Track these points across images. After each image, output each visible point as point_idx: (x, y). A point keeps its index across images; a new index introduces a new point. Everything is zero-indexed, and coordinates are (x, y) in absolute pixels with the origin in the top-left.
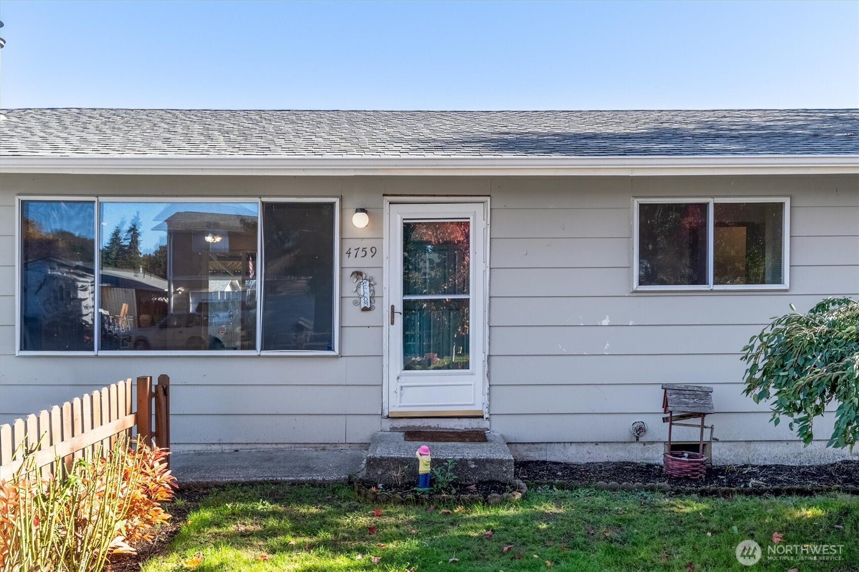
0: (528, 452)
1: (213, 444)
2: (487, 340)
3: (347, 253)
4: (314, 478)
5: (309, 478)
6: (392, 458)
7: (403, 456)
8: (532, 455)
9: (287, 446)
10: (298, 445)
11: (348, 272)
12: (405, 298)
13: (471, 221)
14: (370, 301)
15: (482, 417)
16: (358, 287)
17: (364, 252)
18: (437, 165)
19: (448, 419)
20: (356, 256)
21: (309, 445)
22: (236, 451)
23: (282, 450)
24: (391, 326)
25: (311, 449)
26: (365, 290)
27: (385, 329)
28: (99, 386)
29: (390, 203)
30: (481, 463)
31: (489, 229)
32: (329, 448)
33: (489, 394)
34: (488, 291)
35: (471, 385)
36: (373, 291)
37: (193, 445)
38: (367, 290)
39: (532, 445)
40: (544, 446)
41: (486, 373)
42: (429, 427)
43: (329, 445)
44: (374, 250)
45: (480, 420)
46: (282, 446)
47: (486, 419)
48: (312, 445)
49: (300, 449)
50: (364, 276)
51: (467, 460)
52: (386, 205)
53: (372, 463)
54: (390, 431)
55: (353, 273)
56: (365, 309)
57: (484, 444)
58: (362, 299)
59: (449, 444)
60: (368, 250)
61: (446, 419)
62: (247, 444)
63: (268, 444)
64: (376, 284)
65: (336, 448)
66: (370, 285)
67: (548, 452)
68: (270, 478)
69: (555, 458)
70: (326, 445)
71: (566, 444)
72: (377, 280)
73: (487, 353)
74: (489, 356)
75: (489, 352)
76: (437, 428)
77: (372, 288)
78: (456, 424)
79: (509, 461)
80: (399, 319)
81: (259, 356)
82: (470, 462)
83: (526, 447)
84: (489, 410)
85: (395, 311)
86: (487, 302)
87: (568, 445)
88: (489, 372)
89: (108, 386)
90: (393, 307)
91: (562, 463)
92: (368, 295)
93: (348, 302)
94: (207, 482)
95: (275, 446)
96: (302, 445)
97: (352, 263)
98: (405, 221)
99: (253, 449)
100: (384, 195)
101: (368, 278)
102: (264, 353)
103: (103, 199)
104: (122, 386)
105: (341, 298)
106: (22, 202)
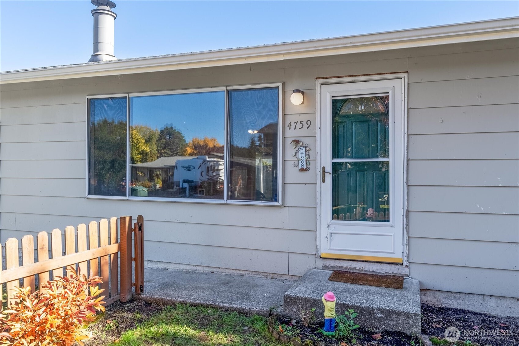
0: (447, 300)
1: (198, 266)
2: (406, 197)
3: (288, 126)
4: (243, 307)
5: (239, 307)
6: (305, 298)
7: (315, 298)
8: (450, 302)
9: (246, 272)
10: (254, 273)
11: (289, 141)
12: (334, 161)
13: (390, 95)
14: (306, 164)
15: (402, 264)
16: (297, 152)
17: (301, 125)
18: (351, 43)
19: (371, 264)
20: (295, 128)
21: (262, 274)
22: (212, 272)
23: (243, 276)
24: (322, 183)
25: (263, 277)
26: (302, 155)
27: (318, 186)
29: (322, 84)
30: (388, 313)
31: (406, 101)
32: (276, 277)
33: (408, 245)
34: (406, 155)
35: (391, 236)
36: (308, 156)
37: (185, 265)
38: (304, 155)
39: (450, 294)
40: (462, 296)
41: (405, 226)
42: (355, 269)
43: (276, 275)
44: (309, 123)
45: (400, 266)
46: (243, 272)
47: (406, 266)
48: (264, 274)
49: (255, 276)
50: (301, 143)
51: (373, 309)
52: (318, 86)
53: (288, 300)
54: (322, 269)
55: (293, 141)
56: (302, 170)
57: (397, 292)
58: (300, 162)
59: (366, 288)
60: (304, 123)
61: (369, 263)
62: (219, 268)
63: (233, 269)
64: (310, 150)
65: (281, 278)
66: (306, 151)
67: (467, 302)
68: (211, 303)
69: (474, 308)
70: (274, 275)
71: (485, 297)
72: (311, 147)
73: (406, 209)
74: (408, 211)
75: (408, 208)
76: (362, 270)
77: (307, 153)
78: (378, 268)
79: (416, 315)
80: (329, 179)
81: (226, 204)
82: (376, 311)
83: (444, 295)
84: (408, 258)
85: (326, 171)
86: (406, 164)
87: (487, 298)
88: (408, 225)
90: (324, 168)
91: (481, 314)
92: (304, 159)
93: (289, 165)
94: (167, 299)
95: (238, 272)
96: (257, 273)
97: (291, 133)
98: (334, 98)
99: (223, 272)
100: (317, 79)
101: (304, 145)
102: (229, 202)
103: (131, 95)
104: (104, 223)
105: (284, 161)
106: (90, 100)
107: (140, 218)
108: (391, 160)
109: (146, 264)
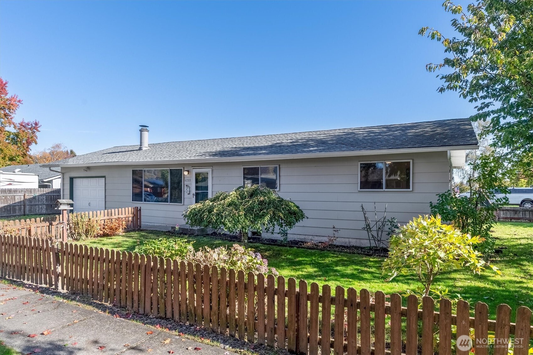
11: (185, 185)
12: (196, 192)
13: (208, 173)
14: (189, 192)
16: (187, 189)
17: (188, 180)
20: (186, 181)
24: (193, 198)
28: (115, 208)
31: (212, 175)
44: (190, 180)
52: (192, 169)
56: (188, 194)
58: (187, 191)
66: (189, 188)
80: (195, 197)
85: (194, 195)
86: (212, 193)
89: (122, 208)
90: (193, 193)
92: (189, 190)
93: (185, 192)
97: (185, 183)
98: (196, 173)
100: (192, 167)
101: (189, 186)
102: (170, 204)
103: (144, 169)
104: (130, 208)
105: (184, 191)
106: (133, 170)
107: (140, 207)
108: (208, 191)
109: (142, 223)
